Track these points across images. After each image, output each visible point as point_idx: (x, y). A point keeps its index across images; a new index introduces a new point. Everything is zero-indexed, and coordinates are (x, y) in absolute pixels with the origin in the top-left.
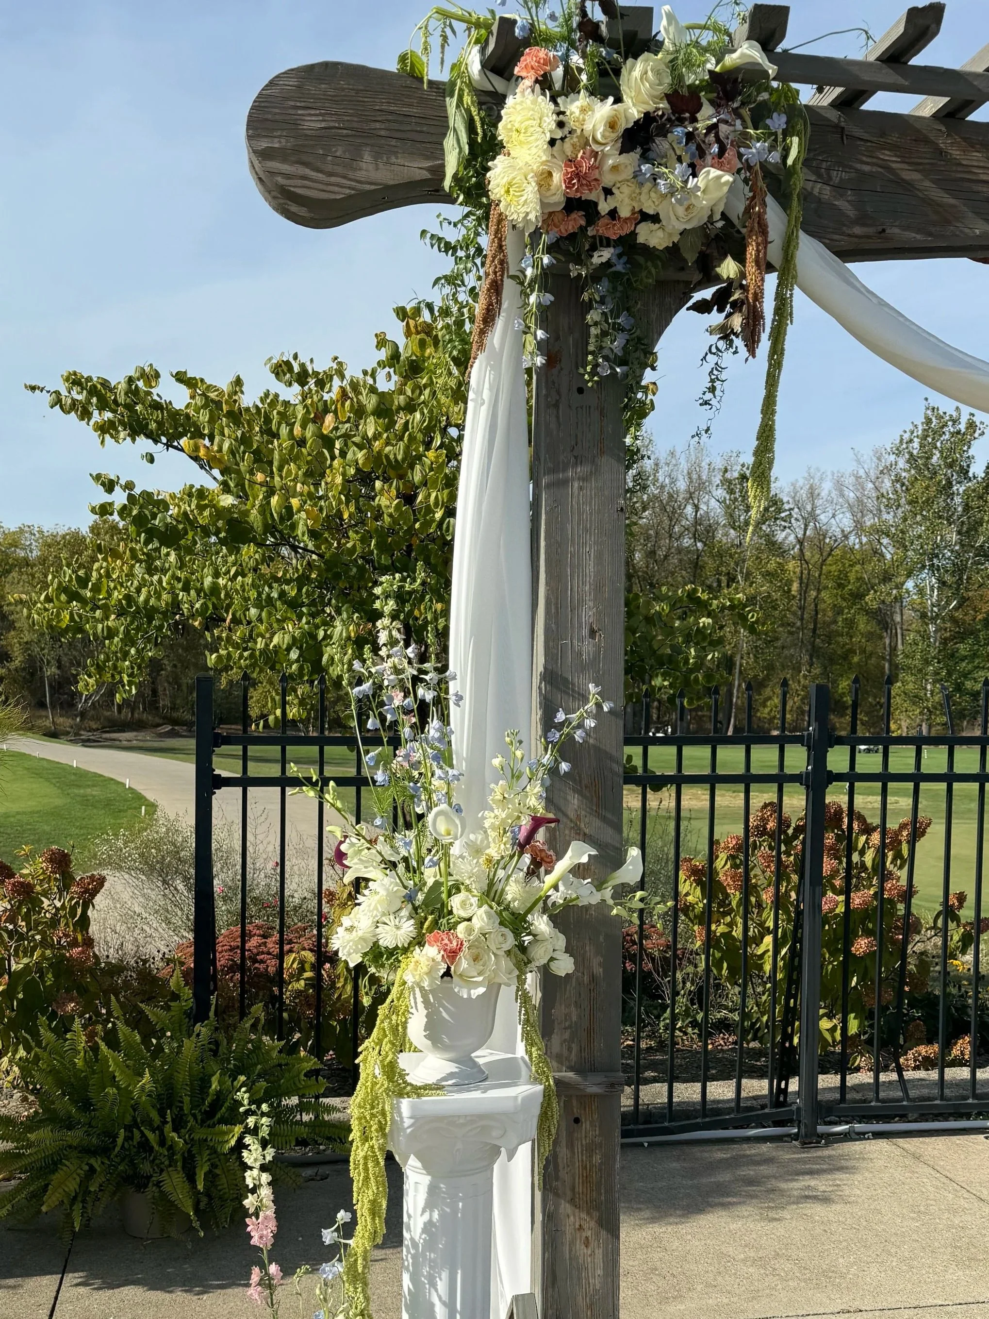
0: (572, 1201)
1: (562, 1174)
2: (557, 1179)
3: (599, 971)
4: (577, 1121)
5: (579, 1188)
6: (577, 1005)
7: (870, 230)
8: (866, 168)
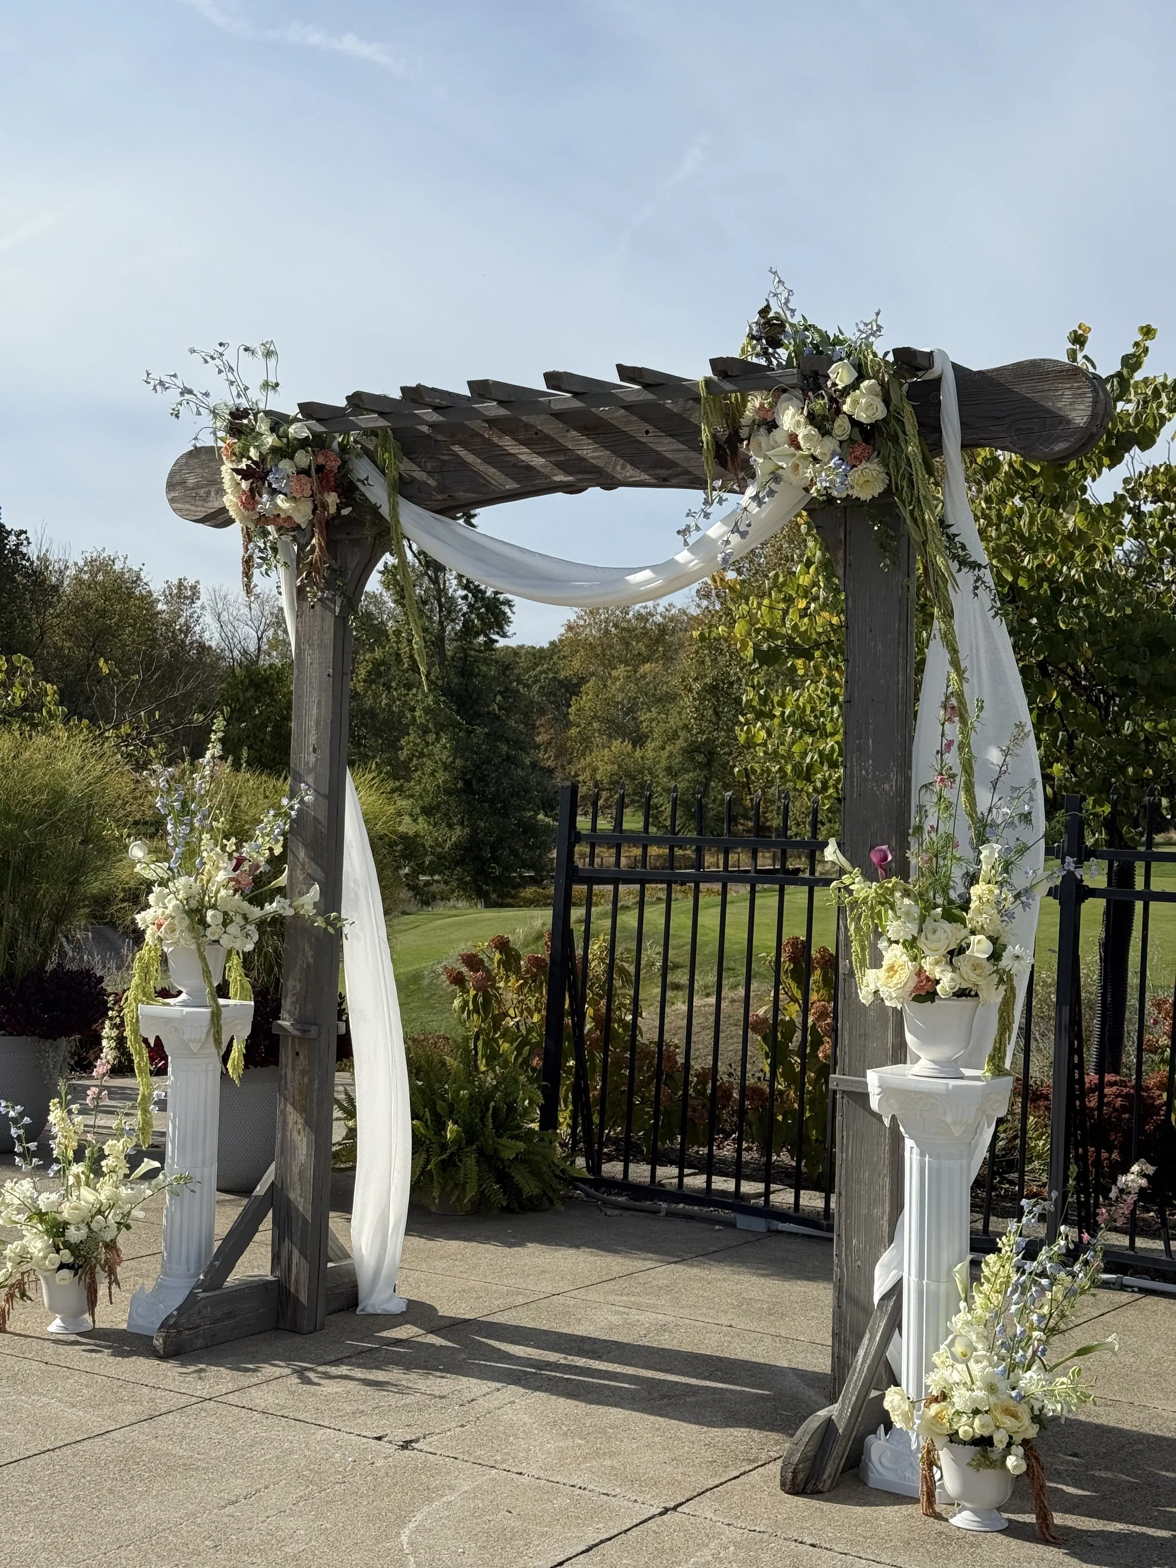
0: (293, 1105)
1: (289, 1086)
2: (286, 1089)
3: (311, 960)
4: (297, 1054)
5: (297, 1098)
6: (300, 981)
7: (445, 496)
8: (445, 458)
